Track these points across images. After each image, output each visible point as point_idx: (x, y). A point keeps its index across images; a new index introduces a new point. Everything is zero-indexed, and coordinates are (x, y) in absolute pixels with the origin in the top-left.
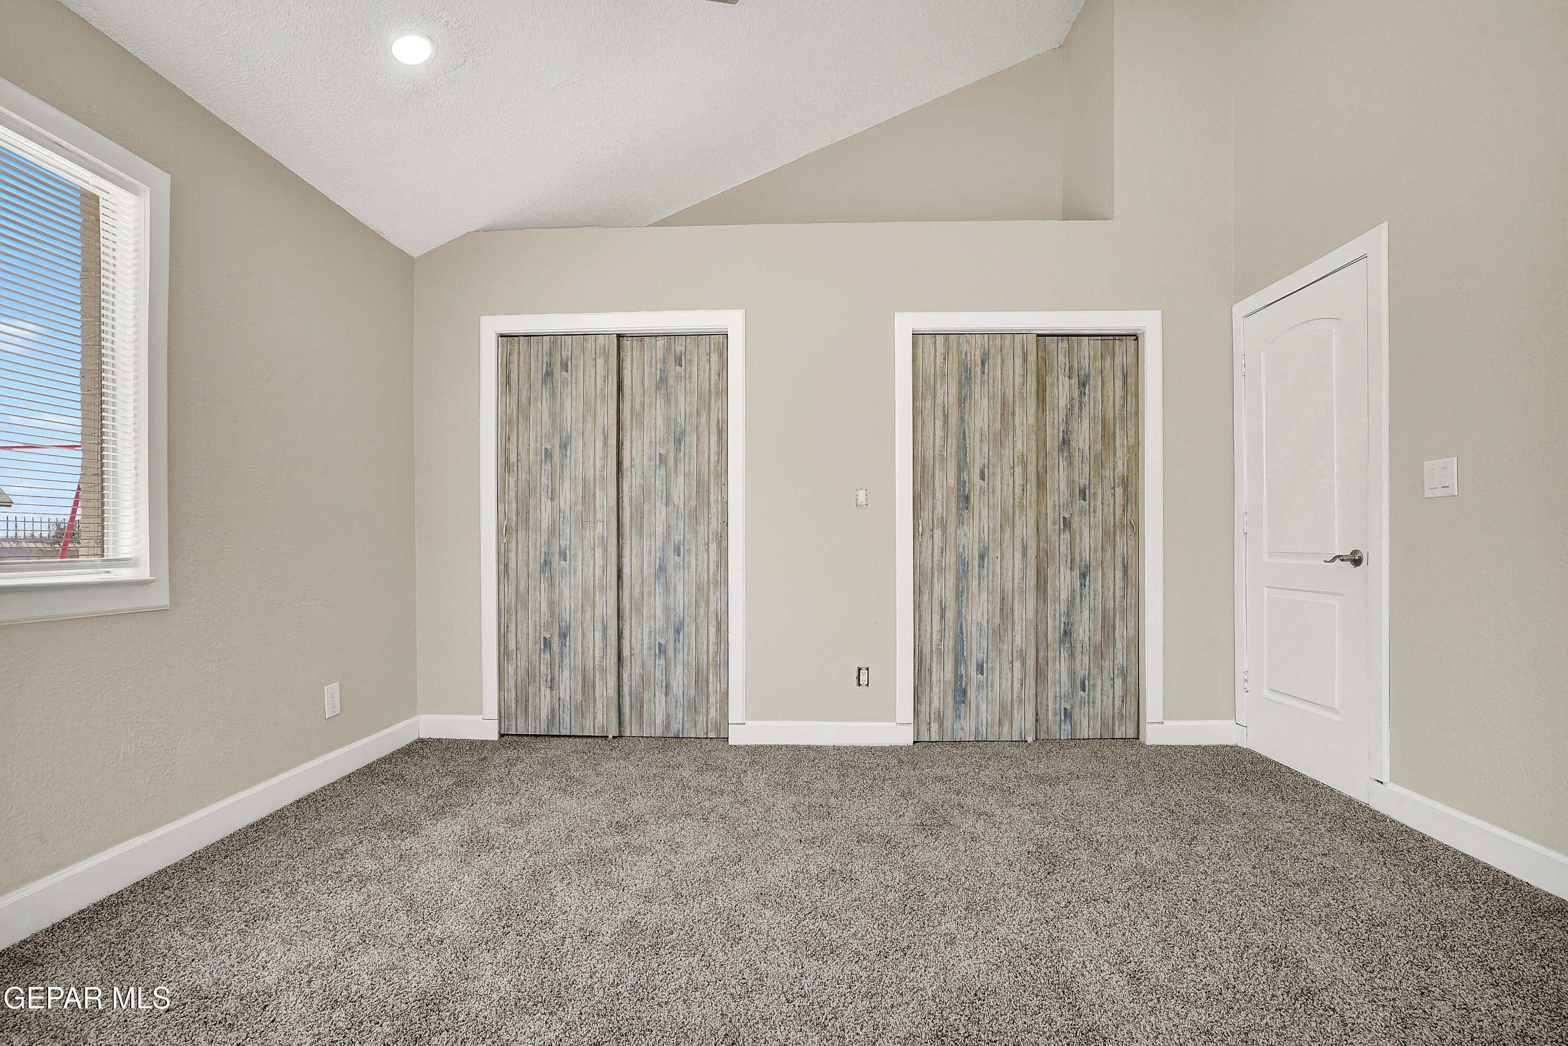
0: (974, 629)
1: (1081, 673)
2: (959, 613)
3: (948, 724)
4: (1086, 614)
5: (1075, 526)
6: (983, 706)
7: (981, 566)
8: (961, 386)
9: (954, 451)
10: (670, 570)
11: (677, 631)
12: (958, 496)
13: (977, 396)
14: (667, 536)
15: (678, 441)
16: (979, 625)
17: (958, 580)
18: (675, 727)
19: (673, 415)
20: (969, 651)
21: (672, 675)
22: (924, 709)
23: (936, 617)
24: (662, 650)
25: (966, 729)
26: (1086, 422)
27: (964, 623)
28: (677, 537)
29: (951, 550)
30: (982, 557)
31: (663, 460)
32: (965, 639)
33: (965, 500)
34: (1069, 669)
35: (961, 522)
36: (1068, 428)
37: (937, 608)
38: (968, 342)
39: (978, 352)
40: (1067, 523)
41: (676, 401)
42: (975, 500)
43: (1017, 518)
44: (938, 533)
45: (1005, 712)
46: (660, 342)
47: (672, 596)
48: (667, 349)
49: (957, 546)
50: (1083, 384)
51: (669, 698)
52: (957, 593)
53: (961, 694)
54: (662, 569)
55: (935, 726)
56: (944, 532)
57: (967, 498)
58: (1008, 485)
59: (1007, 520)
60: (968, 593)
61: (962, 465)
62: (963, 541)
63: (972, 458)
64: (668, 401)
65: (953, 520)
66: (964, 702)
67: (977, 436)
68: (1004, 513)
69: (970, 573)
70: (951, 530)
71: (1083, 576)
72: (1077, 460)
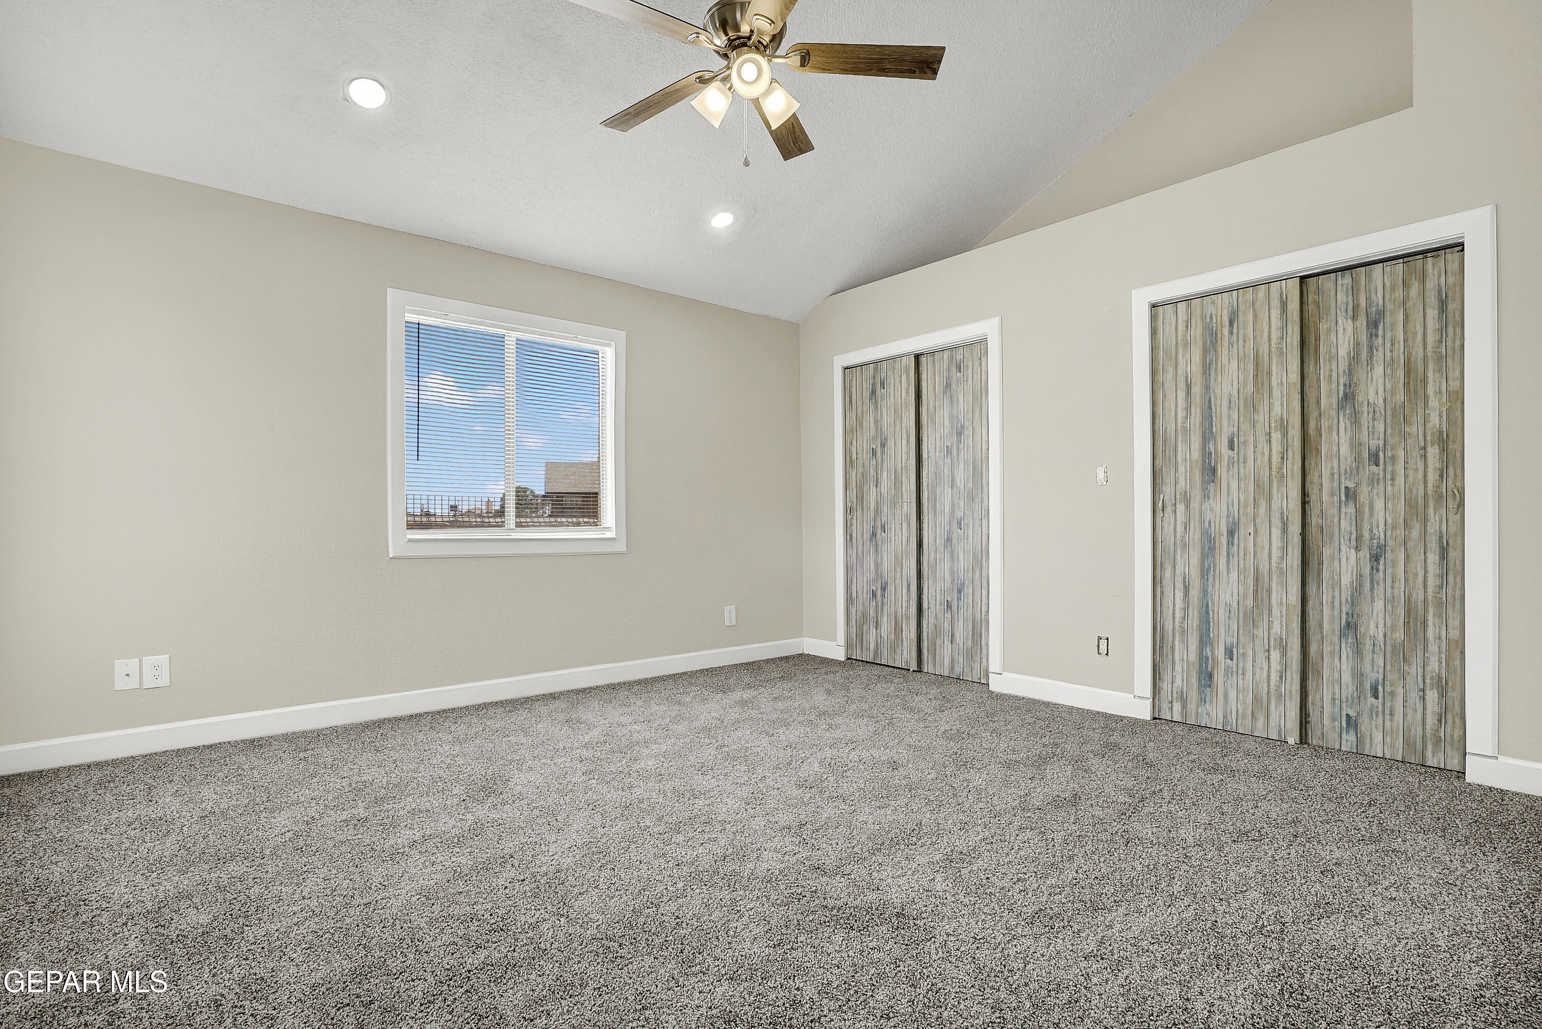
0: (1222, 610)
1: (1372, 675)
2: (1205, 592)
3: (1192, 706)
4: (1379, 604)
5: (1363, 497)
6: (1232, 694)
7: (1230, 543)
8: (1205, 351)
9: (1197, 422)
10: (955, 541)
11: (960, 592)
12: (1203, 469)
13: (1225, 359)
14: (952, 513)
15: (959, 434)
16: (1228, 606)
17: (1204, 556)
18: (958, 670)
19: (955, 414)
20: (1216, 633)
21: (956, 627)
22: (1165, 686)
23: (1179, 595)
24: (949, 606)
25: (1213, 715)
26: (1379, 370)
27: (1210, 602)
28: (959, 514)
29: (1195, 524)
30: (1231, 533)
31: (949, 451)
32: (1211, 620)
33: (1210, 472)
34: (1353, 669)
35: (1206, 496)
36: (1351, 380)
37: (1180, 585)
38: (1213, 303)
39: (1225, 312)
40: (1351, 495)
41: (957, 399)
42: (1222, 471)
43: (1275, 490)
44: (1181, 508)
45: (1259, 704)
46: (946, 355)
47: (956, 563)
48: (951, 359)
49: (1202, 522)
50: (1373, 324)
51: (953, 645)
52: (1202, 571)
53: (1206, 677)
54: (949, 540)
55: (1177, 707)
56: (1188, 507)
57: (1214, 471)
58: (1263, 454)
59: (1262, 491)
60: (1214, 571)
61: (1208, 435)
62: (1209, 516)
63: (1218, 427)
64: (952, 402)
65: (1197, 495)
66: (1210, 686)
67: (1225, 404)
68: (1258, 484)
69: (1217, 550)
70: (1195, 505)
71: (1375, 558)
72: (1365, 419)
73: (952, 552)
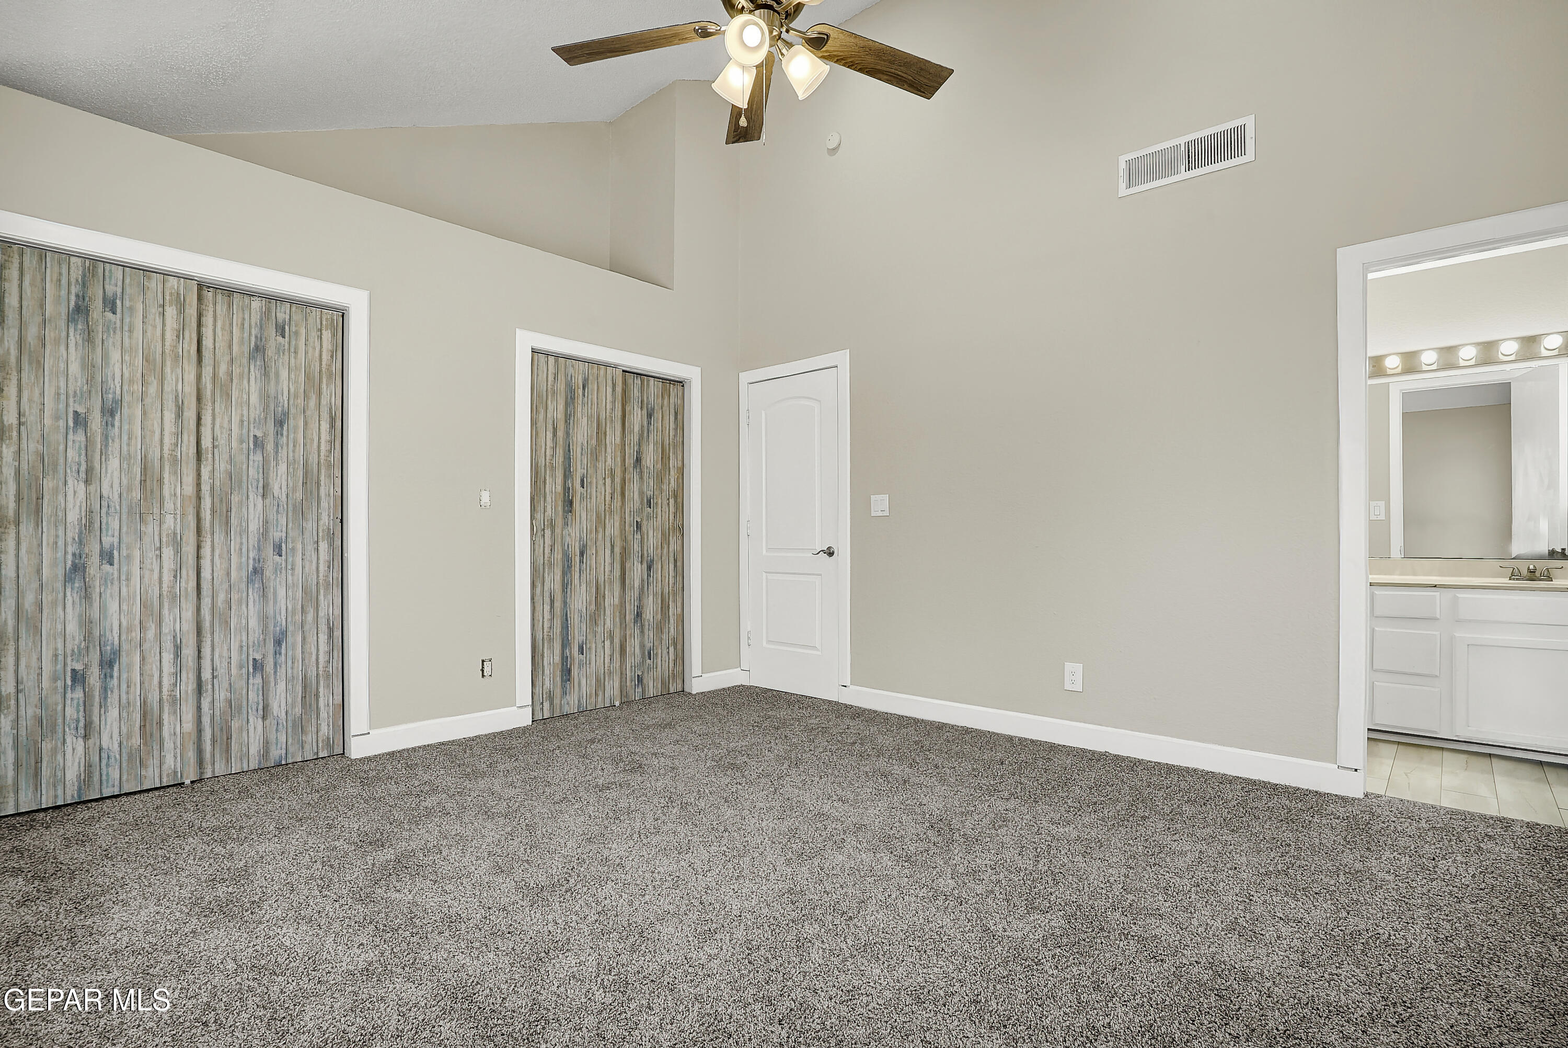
0: (576, 616)
1: (648, 645)
2: (565, 603)
3: (557, 701)
4: (651, 598)
5: (645, 528)
6: (584, 682)
7: (581, 562)
8: (567, 405)
9: (560, 461)
10: (268, 573)
11: (278, 643)
12: (564, 501)
13: (579, 415)
14: (264, 533)
15: (280, 423)
16: (580, 611)
17: (564, 574)
18: (276, 754)
19: (272, 393)
20: (572, 635)
21: (271, 695)
22: (538, 690)
23: (547, 608)
24: (258, 666)
25: (571, 704)
26: (651, 447)
27: (568, 611)
28: (277, 534)
29: (558, 547)
30: (582, 554)
31: (259, 443)
32: (569, 626)
33: (569, 504)
34: (641, 642)
35: (566, 524)
36: (640, 449)
37: (547, 600)
38: (573, 366)
39: (580, 377)
40: (639, 526)
42: (576, 505)
43: (607, 521)
44: (548, 532)
45: (600, 685)
46: (258, 303)
47: (271, 602)
49: (563, 545)
51: (267, 722)
52: (563, 586)
53: (567, 673)
54: (257, 571)
55: (546, 705)
56: (553, 532)
57: (571, 503)
58: (601, 493)
59: (600, 522)
60: (571, 585)
61: (567, 474)
62: (568, 539)
63: (575, 468)
64: (265, 374)
65: (559, 522)
66: (569, 680)
67: (579, 450)
68: (598, 516)
69: (573, 568)
70: (558, 531)
71: (649, 568)
72: (645, 476)
73: (264, 589)
